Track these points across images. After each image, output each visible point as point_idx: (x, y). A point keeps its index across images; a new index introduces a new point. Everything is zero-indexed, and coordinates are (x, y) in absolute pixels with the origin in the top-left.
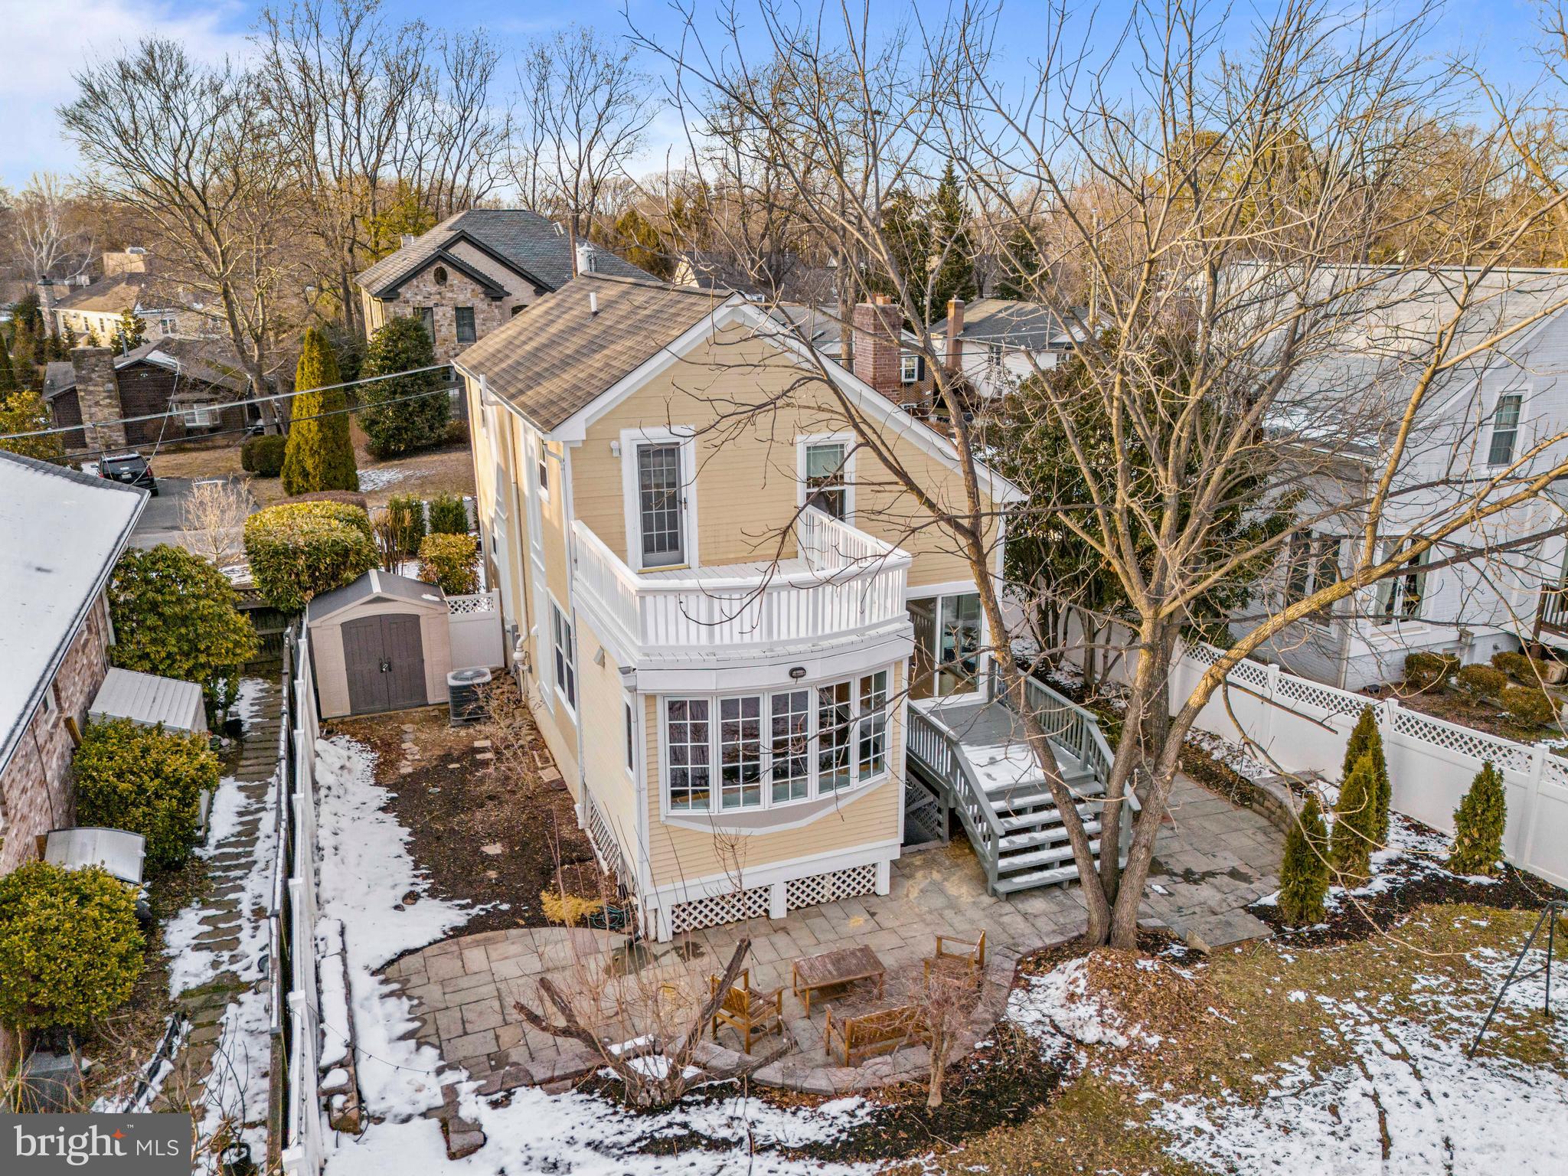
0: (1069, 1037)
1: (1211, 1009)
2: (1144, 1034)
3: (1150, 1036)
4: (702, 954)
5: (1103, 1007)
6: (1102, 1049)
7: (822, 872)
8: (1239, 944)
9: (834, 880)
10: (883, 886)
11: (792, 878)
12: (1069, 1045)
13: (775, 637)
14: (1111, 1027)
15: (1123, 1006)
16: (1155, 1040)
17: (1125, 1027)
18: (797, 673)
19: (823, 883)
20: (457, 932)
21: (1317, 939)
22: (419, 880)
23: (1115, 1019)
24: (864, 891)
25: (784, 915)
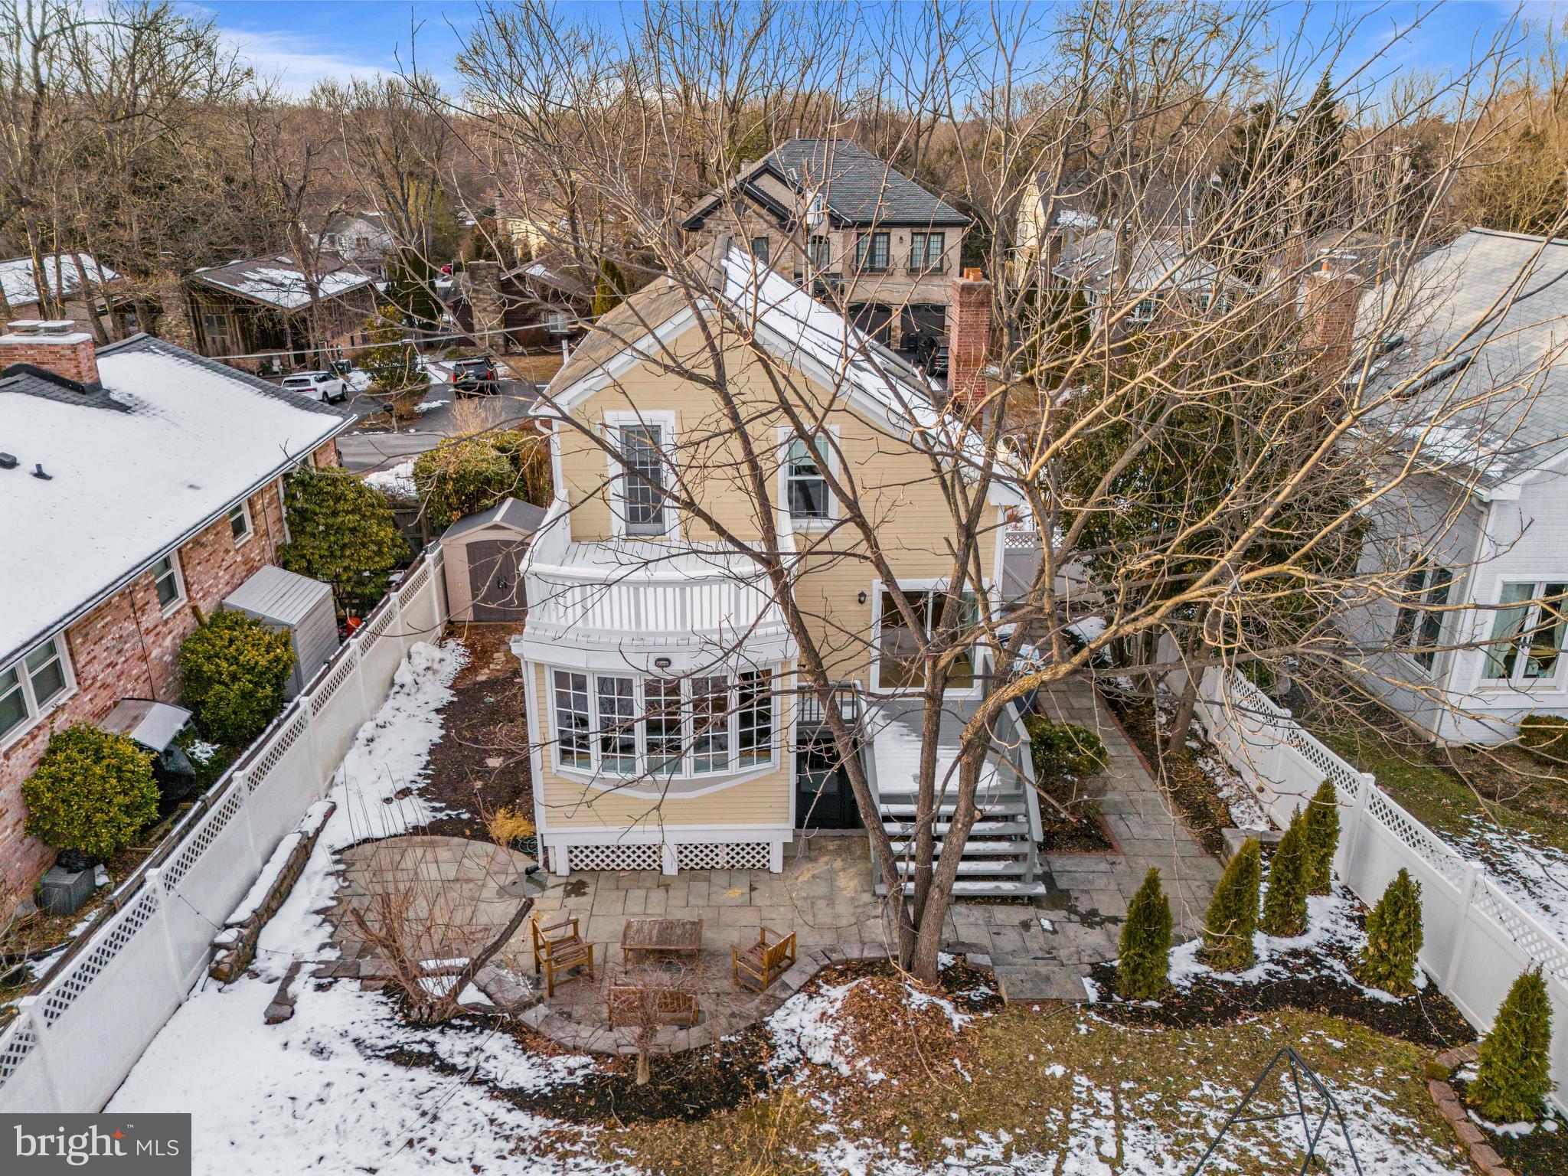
0: (803, 1053)
1: (957, 1061)
2: (869, 1068)
3: (875, 1071)
4: (585, 894)
5: (844, 1033)
6: (825, 1072)
7: (716, 841)
8: (1043, 1002)
9: (728, 850)
10: (776, 865)
11: (685, 842)
12: (798, 1060)
13: (643, 629)
14: (841, 1053)
15: (862, 1037)
16: (877, 1077)
17: (854, 1057)
18: (664, 662)
19: (716, 851)
20: (417, 830)
21: (1137, 1017)
22: (419, 779)
23: (847, 1047)
24: (758, 865)
25: (675, 873)
